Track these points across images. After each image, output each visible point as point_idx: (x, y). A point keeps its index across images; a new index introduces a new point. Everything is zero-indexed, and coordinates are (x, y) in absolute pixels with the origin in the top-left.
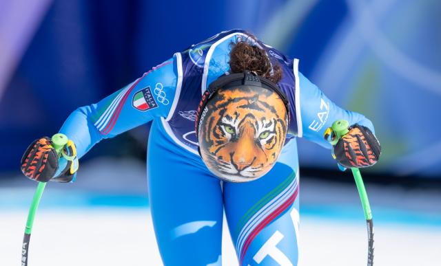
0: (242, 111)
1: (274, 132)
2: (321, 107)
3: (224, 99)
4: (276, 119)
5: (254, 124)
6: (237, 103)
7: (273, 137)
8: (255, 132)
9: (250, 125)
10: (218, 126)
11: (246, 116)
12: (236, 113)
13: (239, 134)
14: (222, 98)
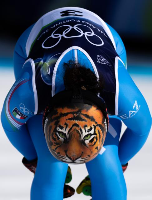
0: (70, 123)
1: (95, 133)
2: (134, 107)
3: (57, 114)
4: (95, 125)
5: (79, 131)
6: (66, 117)
7: (94, 138)
8: (80, 136)
9: (76, 132)
10: (54, 133)
11: (73, 125)
12: (66, 124)
13: (69, 138)
14: (56, 113)
